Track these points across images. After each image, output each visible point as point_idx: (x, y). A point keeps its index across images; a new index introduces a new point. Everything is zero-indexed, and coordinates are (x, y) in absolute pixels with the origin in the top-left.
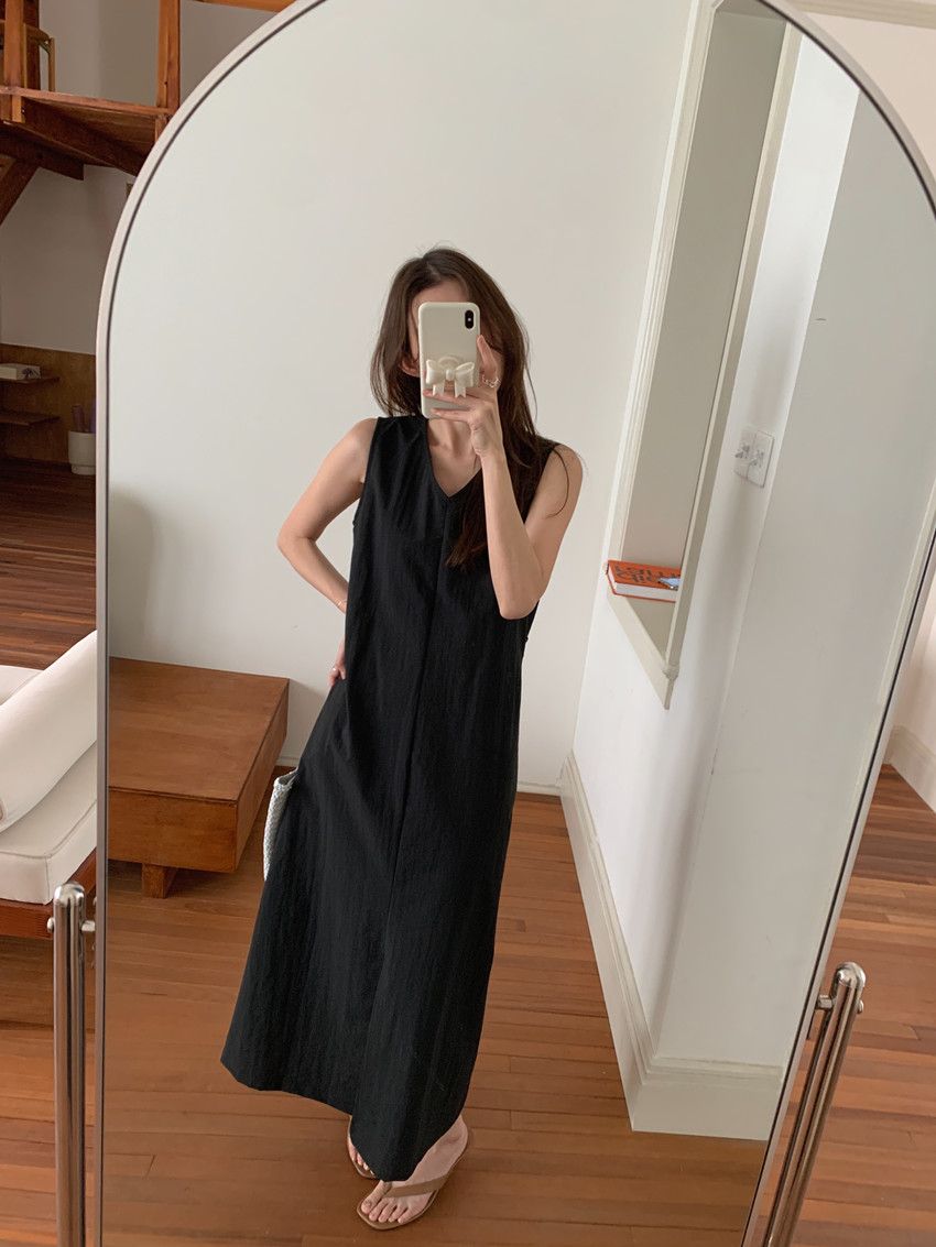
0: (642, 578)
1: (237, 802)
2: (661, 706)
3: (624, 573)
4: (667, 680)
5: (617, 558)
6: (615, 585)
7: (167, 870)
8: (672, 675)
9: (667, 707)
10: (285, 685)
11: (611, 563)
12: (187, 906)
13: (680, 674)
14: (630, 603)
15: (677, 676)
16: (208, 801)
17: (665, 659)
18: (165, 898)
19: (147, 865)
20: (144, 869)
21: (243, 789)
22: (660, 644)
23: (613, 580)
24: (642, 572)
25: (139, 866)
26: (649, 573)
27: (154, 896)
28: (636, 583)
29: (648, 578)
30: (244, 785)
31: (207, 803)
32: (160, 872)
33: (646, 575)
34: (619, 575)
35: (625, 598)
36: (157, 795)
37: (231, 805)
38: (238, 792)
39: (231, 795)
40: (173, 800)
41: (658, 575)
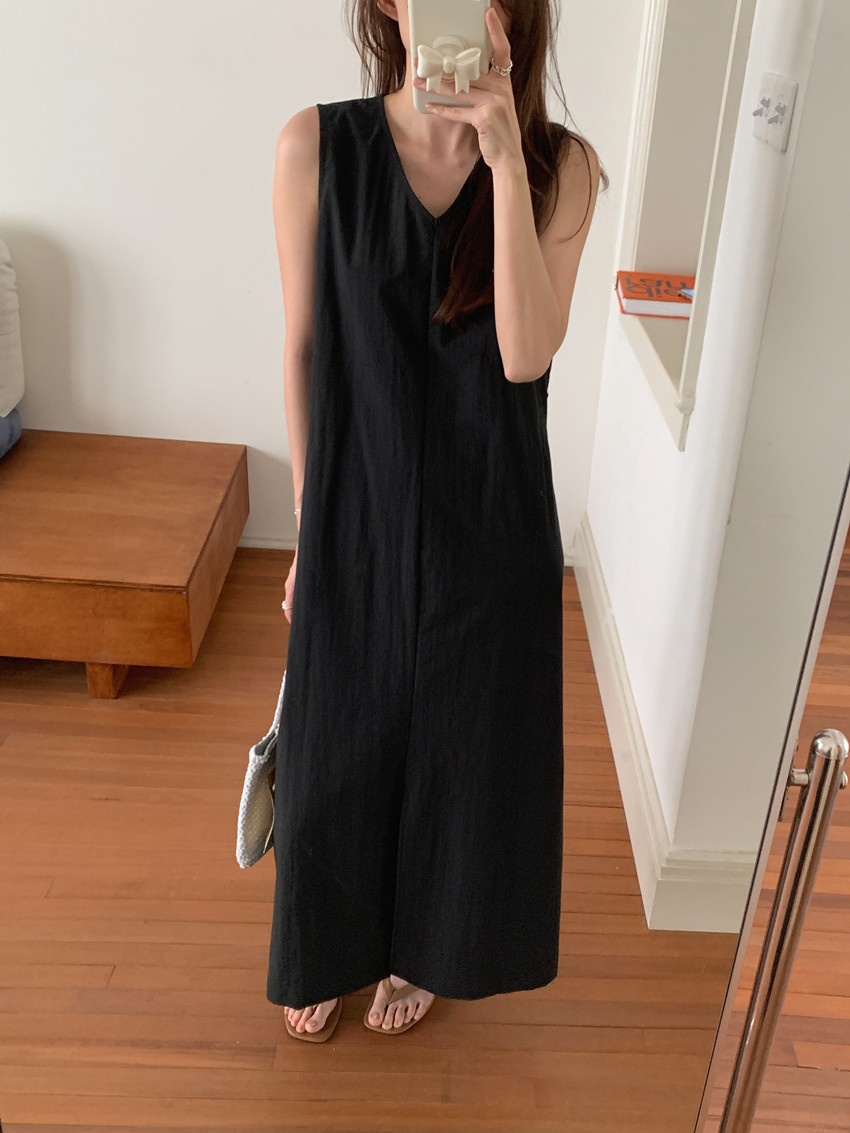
0: (658, 292)
1: (186, 588)
2: (676, 449)
3: (637, 286)
4: (682, 415)
5: (629, 267)
6: (624, 301)
7: (115, 668)
8: (687, 409)
9: (682, 448)
10: (242, 451)
11: (621, 274)
12: (142, 706)
13: (696, 406)
14: (643, 323)
15: (693, 410)
16: (153, 588)
17: (678, 389)
18: (116, 698)
19: (91, 664)
20: (89, 668)
21: (192, 574)
22: (674, 372)
23: (621, 295)
24: (659, 283)
25: (82, 665)
26: (668, 284)
27: (103, 697)
28: (650, 296)
29: (666, 292)
30: (194, 568)
31: (151, 590)
32: (108, 672)
33: (664, 286)
34: (630, 289)
35: (637, 318)
36: (92, 584)
37: (180, 593)
38: (188, 576)
39: (180, 580)
40: (112, 590)
41: (679, 285)
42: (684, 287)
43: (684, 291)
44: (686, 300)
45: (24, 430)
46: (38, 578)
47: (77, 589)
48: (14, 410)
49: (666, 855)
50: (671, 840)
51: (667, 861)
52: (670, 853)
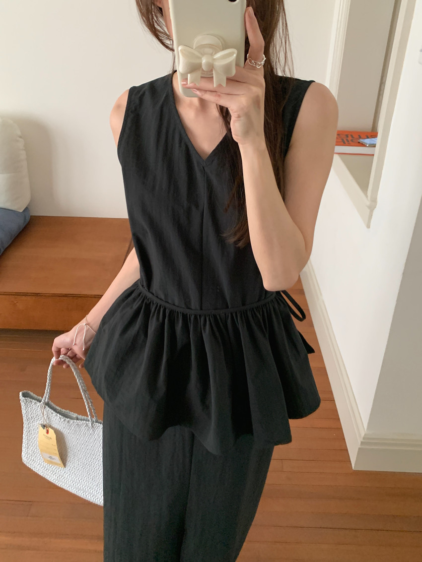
0: (348, 141)
2: (365, 226)
4: (369, 210)
8: (372, 207)
9: (369, 227)
13: (377, 206)
14: (341, 158)
15: (375, 208)
17: (367, 196)
26: (352, 136)
29: (352, 140)
33: (350, 138)
40: (75, 298)
41: (358, 137)
42: (360, 137)
43: (361, 140)
44: (363, 145)
45: (31, 216)
46: (39, 294)
47: (58, 298)
48: (27, 207)
49: (363, 435)
50: (366, 427)
51: (364, 438)
52: (365, 434)
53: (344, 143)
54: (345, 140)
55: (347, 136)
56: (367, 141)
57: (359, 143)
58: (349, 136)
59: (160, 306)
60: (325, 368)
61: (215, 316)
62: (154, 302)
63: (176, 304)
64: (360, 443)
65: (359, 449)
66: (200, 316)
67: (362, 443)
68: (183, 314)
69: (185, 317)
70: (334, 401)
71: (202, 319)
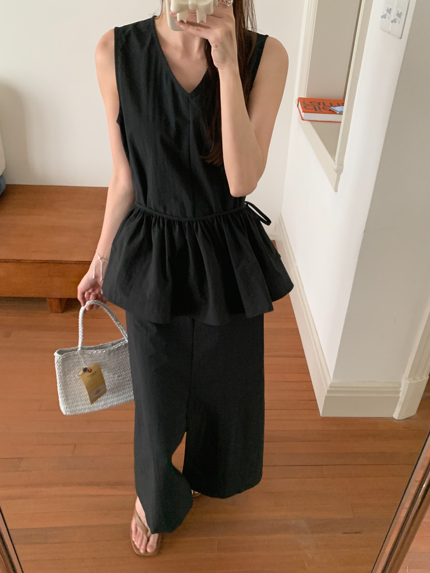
0: (320, 109)
2: (333, 191)
3: (309, 105)
4: (336, 174)
5: (304, 96)
6: (303, 114)
7: (61, 300)
8: (339, 171)
9: (336, 190)
11: (300, 99)
12: (75, 316)
14: (313, 125)
15: (342, 171)
17: (334, 161)
18: (62, 312)
20: (48, 300)
23: (301, 111)
25: (45, 299)
27: (56, 312)
29: (323, 108)
34: (305, 107)
35: (309, 122)
40: (56, 264)
41: (329, 105)
42: (332, 105)
43: (333, 108)
44: (334, 112)
47: (39, 264)
48: (2, 174)
49: (329, 383)
50: (332, 377)
51: (330, 387)
52: (331, 384)
53: (316, 110)
54: (317, 107)
55: (319, 104)
56: (338, 109)
57: (330, 110)
58: (321, 104)
59: (159, 217)
60: (298, 329)
61: (204, 221)
62: (154, 215)
63: (174, 215)
64: (326, 391)
65: (326, 397)
66: (192, 222)
67: (329, 391)
68: (179, 222)
69: (180, 224)
70: (305, 357)
71: (194, 225)
